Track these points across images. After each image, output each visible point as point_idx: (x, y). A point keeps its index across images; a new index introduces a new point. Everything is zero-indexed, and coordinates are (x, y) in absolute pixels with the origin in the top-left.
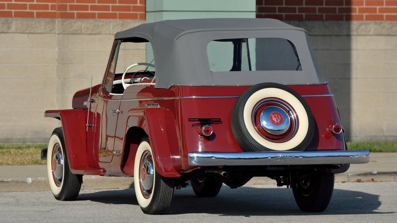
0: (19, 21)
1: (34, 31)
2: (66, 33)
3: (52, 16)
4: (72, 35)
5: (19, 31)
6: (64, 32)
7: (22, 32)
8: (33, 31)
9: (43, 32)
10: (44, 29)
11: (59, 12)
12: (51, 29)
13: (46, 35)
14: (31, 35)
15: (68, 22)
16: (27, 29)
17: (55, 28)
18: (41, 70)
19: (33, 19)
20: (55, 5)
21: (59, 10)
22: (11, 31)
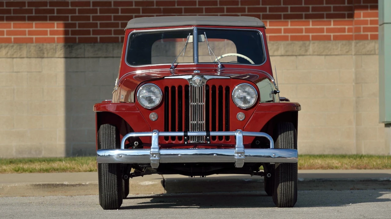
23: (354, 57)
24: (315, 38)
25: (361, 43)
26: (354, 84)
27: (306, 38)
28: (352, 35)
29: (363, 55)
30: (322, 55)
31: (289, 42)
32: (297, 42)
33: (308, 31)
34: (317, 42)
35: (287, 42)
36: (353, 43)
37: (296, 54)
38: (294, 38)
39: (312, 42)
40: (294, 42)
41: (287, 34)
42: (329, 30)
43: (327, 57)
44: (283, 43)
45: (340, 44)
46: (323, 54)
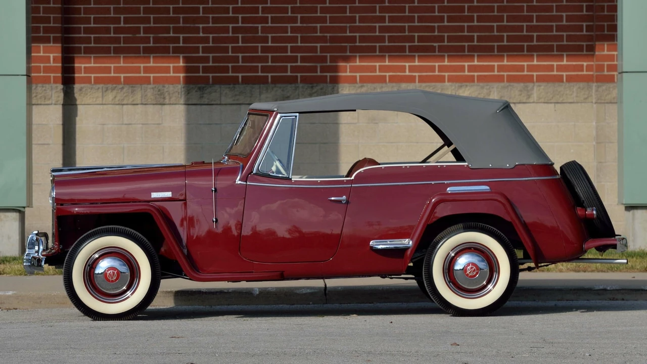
0: (542, 87)
1: (563, 100)
2: (603, 101)
3: (587, 79)
4: (610, 104)
5: (542, 100)
6: (599, 101)
7: (546, 101)
8: (561, 99)
9: (575, 101)
10: (577, 96)
11: (596, 74)
12: (586, 96)
13: (579, 104)
14: (559, 105)
15: (604, 88)
16: (552, 97)
17: (592, 96)
18: (572, 151)
19: (561, 84)
20: (592, 65)
21: (596, 72)
22: (532, 101)
23: (595, 105)
24: (541, 79)
25: (605, 86)
26: (594, 143)
27: (529, 79)
28: (592, 75)
29: (607, 103)
30: (551, 103)
31: (505, 84)
32: (515, 85)
33: (531, 68)
34: (543, 85)
35: (502, 84)
36: (594, 85)
37: (514, 101)
38: (511, 79)
39: (537, 84)
40: (512, 84)
41: (502, 73)
42: (560, 68)
43: (558, 106)
44: (496, 85)
45: (576, 87)
46: (552, 101)
